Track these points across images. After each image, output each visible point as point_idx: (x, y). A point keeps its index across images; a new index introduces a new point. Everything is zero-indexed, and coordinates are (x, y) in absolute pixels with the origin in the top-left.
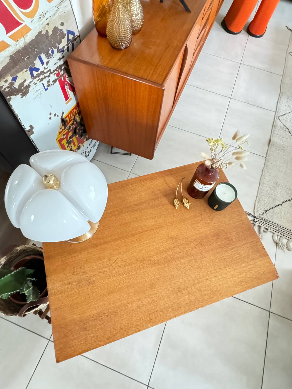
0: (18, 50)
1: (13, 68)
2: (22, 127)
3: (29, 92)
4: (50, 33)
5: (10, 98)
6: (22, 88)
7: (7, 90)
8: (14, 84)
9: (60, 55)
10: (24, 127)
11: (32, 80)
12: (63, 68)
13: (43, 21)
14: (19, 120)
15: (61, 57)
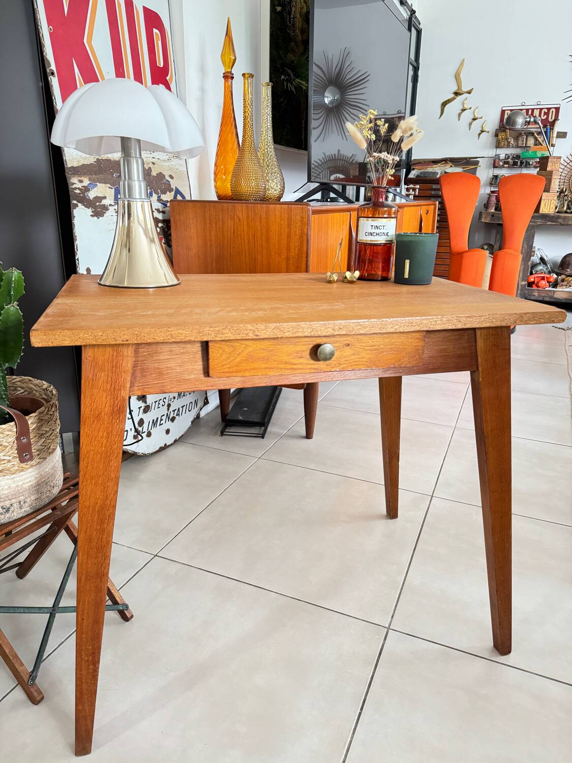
0: (109, 158)
1: (95, 174)
2: (75, 262)
3: (103, 215)
4: (154, 173)
5: (77, 206)
6: (98, 204)
7: (78, 191)
8: (89, 190)
9: (159, 206)
10: (78, 264)
11: (113, 204)
12: (160, 225)
13: (148, 156)
14: (76, 247)
15: (161, 210)
